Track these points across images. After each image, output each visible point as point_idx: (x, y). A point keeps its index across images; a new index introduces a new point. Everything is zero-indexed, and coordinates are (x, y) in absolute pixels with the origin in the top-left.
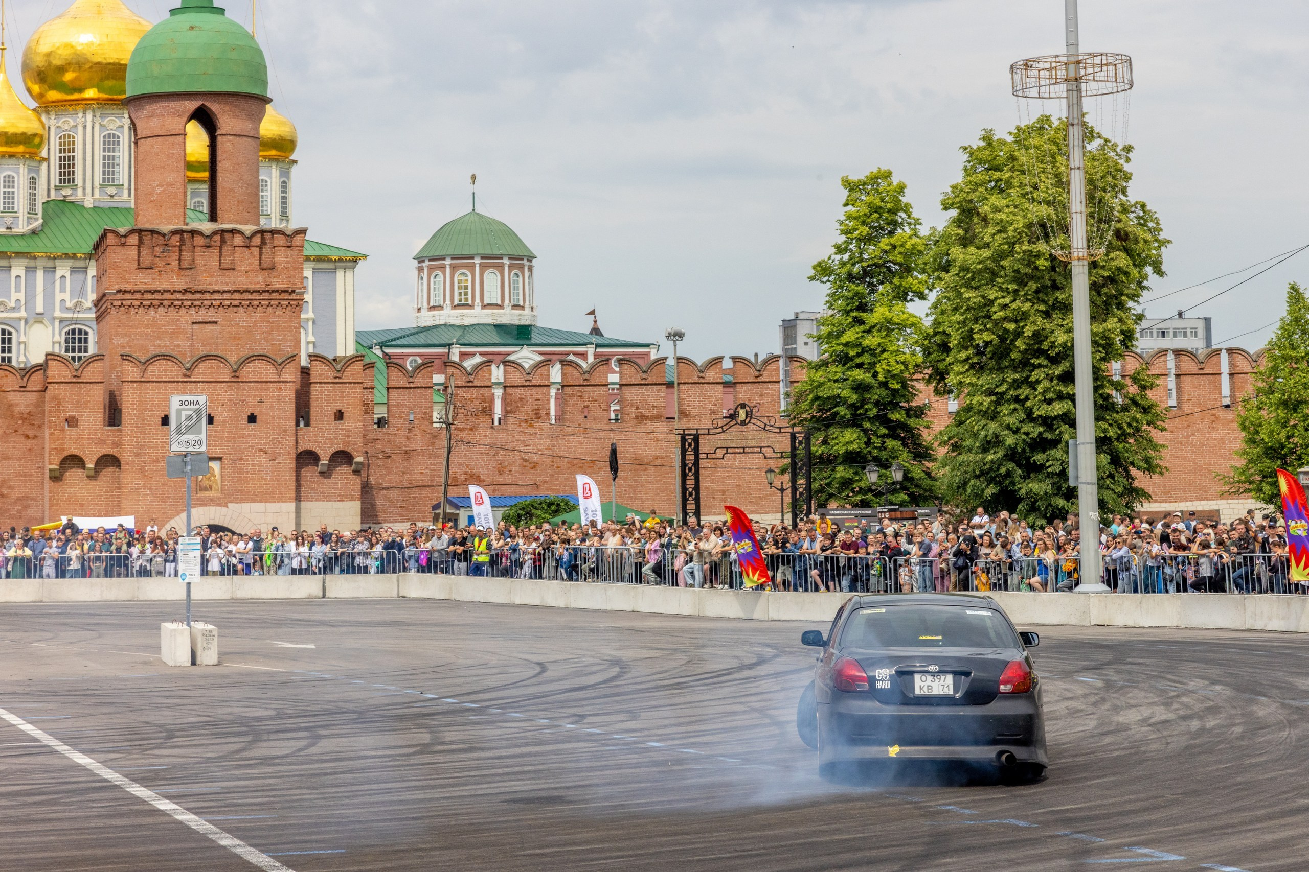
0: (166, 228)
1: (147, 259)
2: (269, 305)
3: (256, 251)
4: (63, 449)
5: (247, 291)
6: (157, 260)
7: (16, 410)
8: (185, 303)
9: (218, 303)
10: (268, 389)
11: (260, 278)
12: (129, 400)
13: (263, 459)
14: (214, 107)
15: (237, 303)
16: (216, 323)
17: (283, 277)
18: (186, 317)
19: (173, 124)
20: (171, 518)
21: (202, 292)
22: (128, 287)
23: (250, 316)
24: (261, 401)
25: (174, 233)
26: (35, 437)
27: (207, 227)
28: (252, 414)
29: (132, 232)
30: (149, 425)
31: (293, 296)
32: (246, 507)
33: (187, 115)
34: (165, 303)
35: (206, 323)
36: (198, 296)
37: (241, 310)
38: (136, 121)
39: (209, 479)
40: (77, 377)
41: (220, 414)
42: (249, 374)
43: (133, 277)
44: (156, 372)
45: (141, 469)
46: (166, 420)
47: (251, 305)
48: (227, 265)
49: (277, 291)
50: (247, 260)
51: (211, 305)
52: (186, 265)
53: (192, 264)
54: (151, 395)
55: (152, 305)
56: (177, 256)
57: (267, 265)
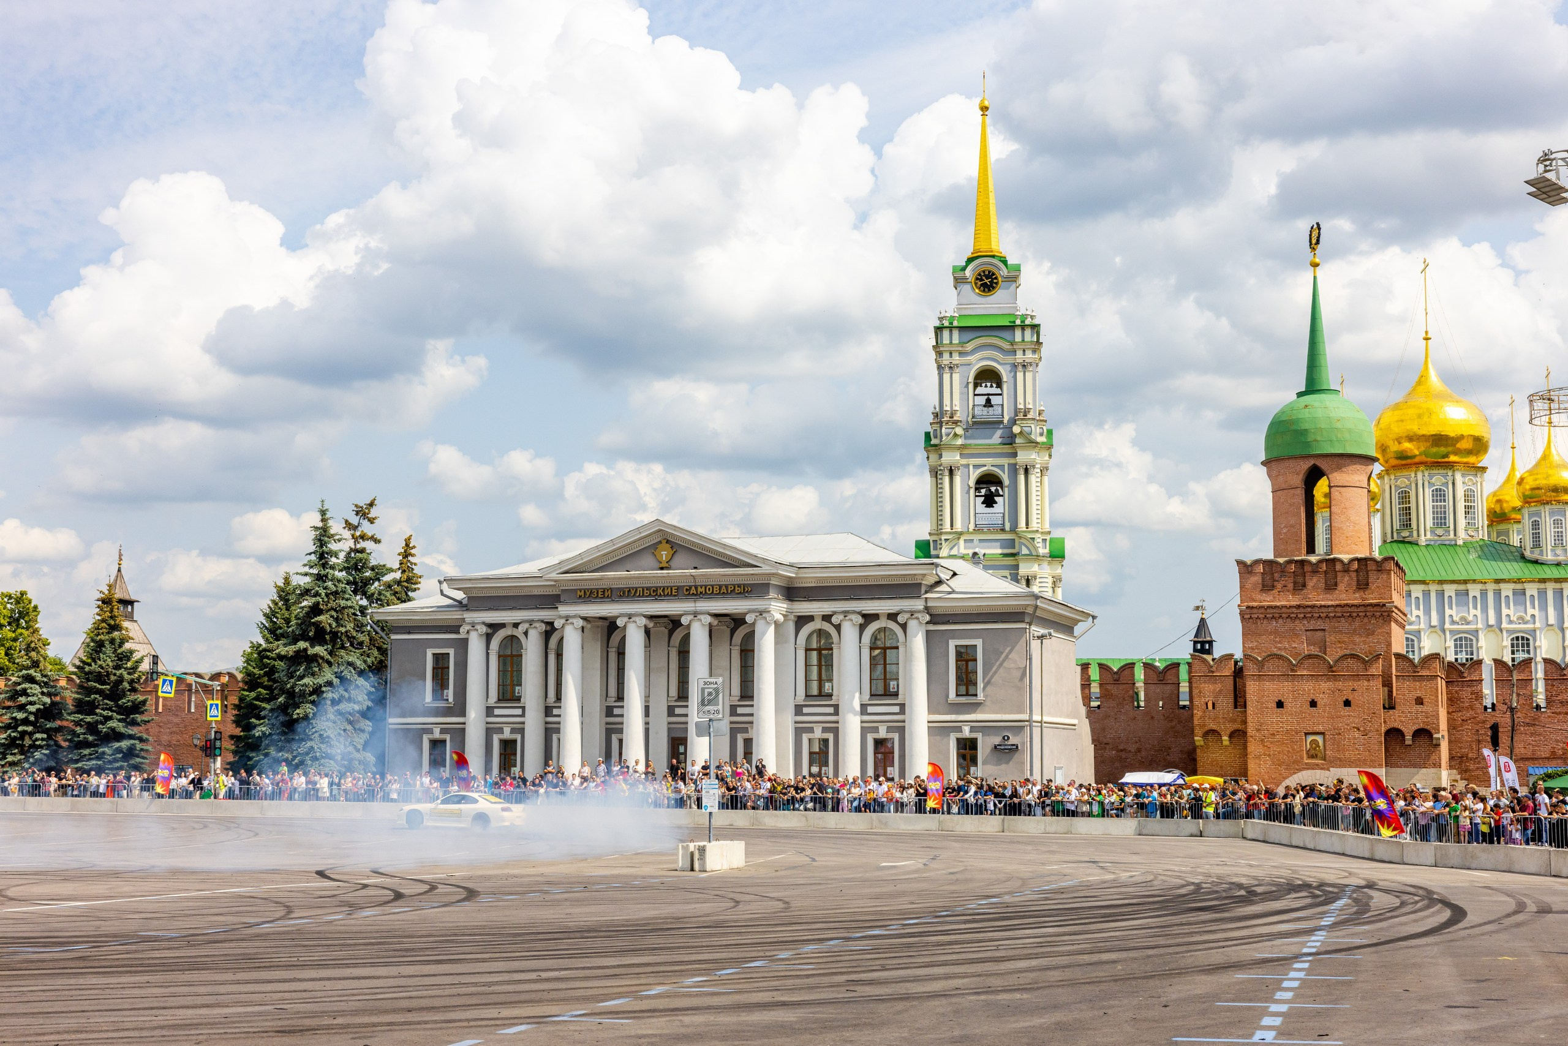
0: (1283, 560)
1: (1269, 583)
2: (1365, 616)
3: (1354, 575)
4: (1205, 725)
5: (1347, 605)
6: (1276, 583)
8: (1299, 615)
9: (1325, 615)
10: (1359, 680)
11: (1357, 595)
12: (1251, 689)
13: (1357, 734)
15: (1340, 615)
16: (1324, 630)
17: (1375, 594)
18: (1300, 626)
19: (1292, 480)
20: (1285, 778)
21: (1313, 607)
22: (1255, 604)
23: (1350, 624)
24: (1353, 690)
25: (1289, 562)
27: (1315, 558)
28: (1347, 700)
29: (1257, 563)
30: (1267, 708)
31: (1384, 609)
32: (1344, 771)
34: (1284, 615)
35: (1317, 630)
36: (1309, 610)
37: (1343, 620)
39: (1315, 749)
40: (1213, 672)
41: (1322, 700)
42: (1343, 669)
43: (1258, 597)
44: (1271, 668)
45: (1262, 741)
46: (1280, 704)
47: (1350, 616)
48: (1331, 587)
49: (1371, 605)
50: (1345, 582)
51: (1320, 617)
52: (1299, 587)
53: (1304, 585)
54: (1268, 685)
55: (1273, 617)
56: (1291, 580)
57: (1363, 585)
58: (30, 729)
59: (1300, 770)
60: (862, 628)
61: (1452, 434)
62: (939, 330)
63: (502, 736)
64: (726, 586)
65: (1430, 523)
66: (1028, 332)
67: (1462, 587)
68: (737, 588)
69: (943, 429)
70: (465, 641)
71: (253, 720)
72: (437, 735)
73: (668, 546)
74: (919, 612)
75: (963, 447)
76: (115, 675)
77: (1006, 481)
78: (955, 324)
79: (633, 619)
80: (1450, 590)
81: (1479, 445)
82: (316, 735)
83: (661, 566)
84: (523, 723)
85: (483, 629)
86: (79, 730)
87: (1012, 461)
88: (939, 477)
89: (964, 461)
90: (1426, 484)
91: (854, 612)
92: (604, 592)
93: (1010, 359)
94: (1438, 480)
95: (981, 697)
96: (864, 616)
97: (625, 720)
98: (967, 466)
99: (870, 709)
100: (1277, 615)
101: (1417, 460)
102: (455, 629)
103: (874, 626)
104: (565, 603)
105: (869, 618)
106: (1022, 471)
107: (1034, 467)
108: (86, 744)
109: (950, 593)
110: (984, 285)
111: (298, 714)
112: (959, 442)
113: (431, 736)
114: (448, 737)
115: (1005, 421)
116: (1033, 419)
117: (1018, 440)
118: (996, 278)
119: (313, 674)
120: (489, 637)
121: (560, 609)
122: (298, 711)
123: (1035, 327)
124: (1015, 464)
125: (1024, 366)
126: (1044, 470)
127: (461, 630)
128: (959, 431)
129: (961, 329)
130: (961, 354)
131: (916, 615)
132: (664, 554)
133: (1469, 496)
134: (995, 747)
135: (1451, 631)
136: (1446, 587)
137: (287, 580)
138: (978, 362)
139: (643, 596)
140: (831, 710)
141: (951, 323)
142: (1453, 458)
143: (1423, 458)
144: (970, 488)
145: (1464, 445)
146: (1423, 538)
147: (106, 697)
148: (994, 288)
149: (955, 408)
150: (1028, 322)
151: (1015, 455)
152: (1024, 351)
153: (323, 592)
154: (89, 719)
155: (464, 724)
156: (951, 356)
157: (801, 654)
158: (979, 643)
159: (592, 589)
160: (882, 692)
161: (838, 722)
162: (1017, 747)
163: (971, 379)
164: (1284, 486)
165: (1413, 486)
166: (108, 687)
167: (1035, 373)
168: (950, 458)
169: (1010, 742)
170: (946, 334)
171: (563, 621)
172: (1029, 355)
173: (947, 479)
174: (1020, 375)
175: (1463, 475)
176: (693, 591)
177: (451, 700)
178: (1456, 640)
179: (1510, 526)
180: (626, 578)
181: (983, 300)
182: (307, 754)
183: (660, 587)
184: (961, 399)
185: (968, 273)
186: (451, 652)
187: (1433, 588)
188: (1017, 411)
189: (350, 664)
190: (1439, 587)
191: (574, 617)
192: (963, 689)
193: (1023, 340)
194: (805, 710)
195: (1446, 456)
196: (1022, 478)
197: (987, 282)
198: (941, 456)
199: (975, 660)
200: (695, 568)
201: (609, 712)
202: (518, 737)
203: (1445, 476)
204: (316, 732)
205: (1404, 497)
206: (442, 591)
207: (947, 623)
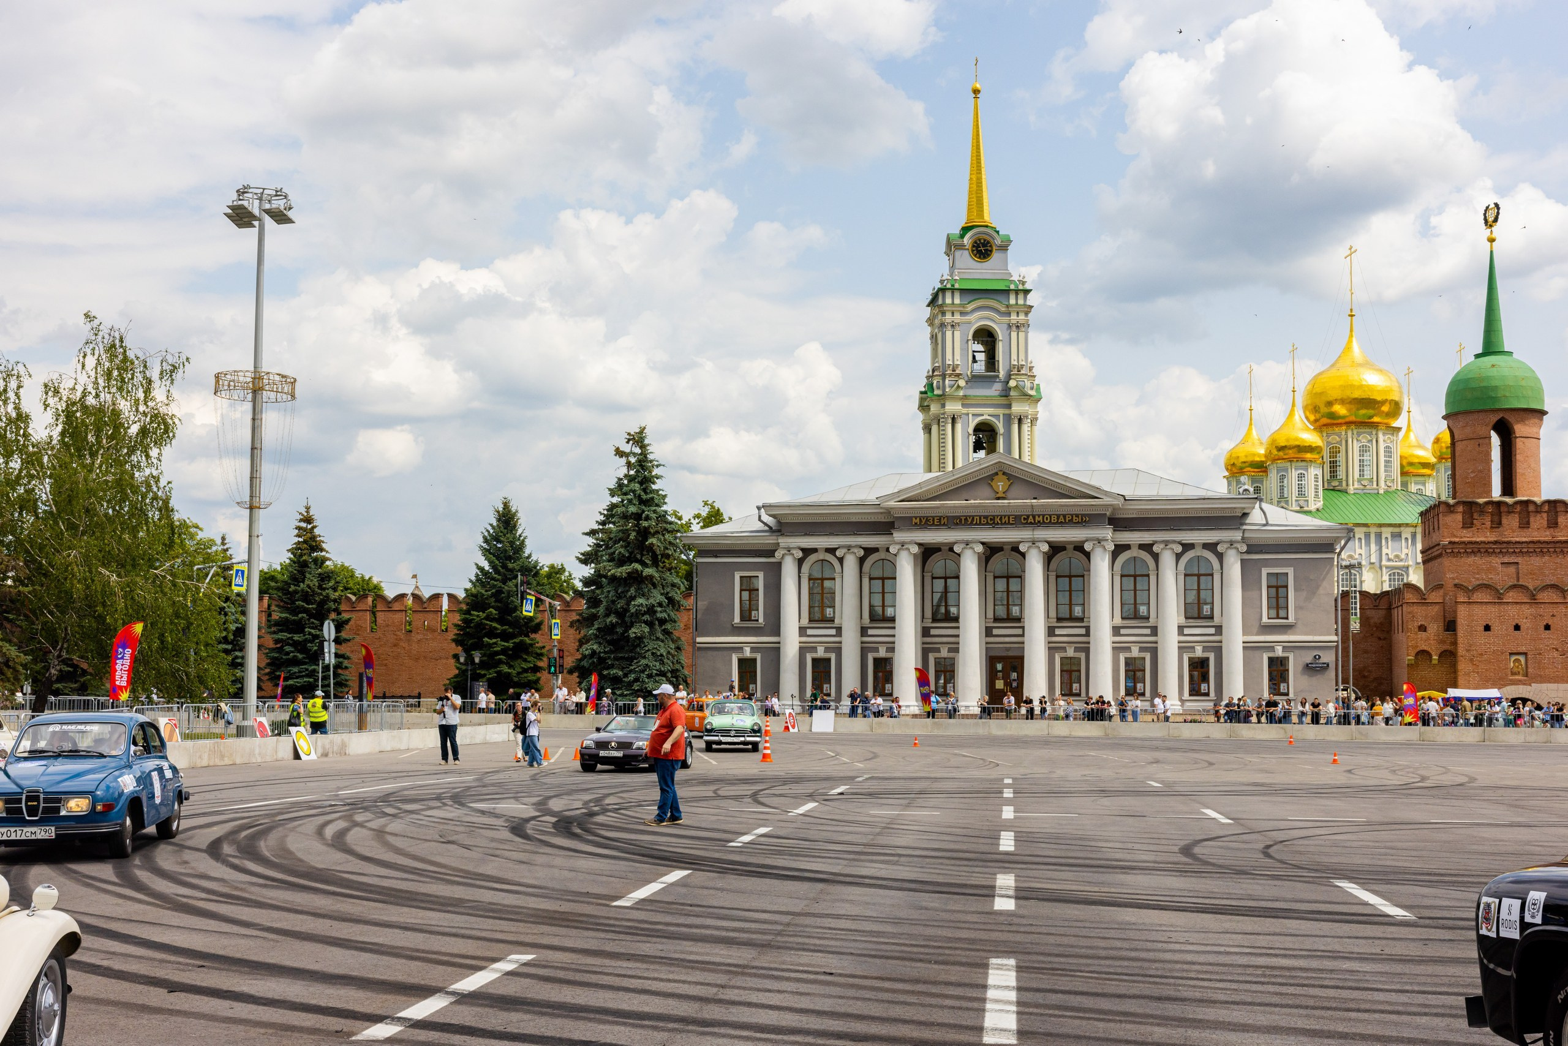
0: (1481, 501)
1: (1469, 521)
2: (1555, 551)
3: (1545, 515)
4: (1417, 646)
5: (1539, 542)
6: (1473, 522)
7: (1372, 621)
8: (1496, 550)
9: (1519, 550)
10: (1559, 607)
11: (1548, 533)
12: (1463, 615)
13: (1556, 654)
14: (1511, 418)
15: (1532, 550)
16: (1517, 563)
17: (1564, 532)
18: (1496, 561)
19: (1481, 431)
21: (1508, 543)
22: (1457, 540)
23: (1541, 559)
24: (1553, 616)
25: (1487, 503)
26: (1385, 639)
27: (1509, 500)
28: (1547, 624)
29: (1458, 503)
30: (1476, 631)
32: (1544, 686)
33: (1492, 424)
34: (1482, 550)
35: (1511, 563)
36: (1505, 545)
37: (1534, 554)
38: (1455, 431)
39: (1518, 667)
40: (1425, 599)
41: (1525, 624)
42: (1544, 596)
43: (1459, 533)
44: (1478, 596)
45: (1471, 660)
46: (1487, 628)
47: (1541, 551)
48: (1525, 525)
49: (1560, 542)
50: (1539, 521)
51: (1514, 552)
52: (1497, 524)
53: (1500, 523)
54: (1477, 610)
55: (1473, 552)
56: (1489, 518)
57: (1553, 524)
58: (229, 647)
59: (1505, 685)
60: (1178, 556)
61: (1379, 398)
62: (943, 290)
63: (815, 655)
64: (1064, 516)
65: (1357, 475)
66: (1021, 296)
67: (1397, 530)
68: (1074, 518)
69: (947, 382)
70: (779, 565)
71: (486, 639)
72: (747, 653)
73: (1005, 477)
74: (1238, 542)
75: (965, 397)
76: (321, 594)
77: (1000, 428)
78: (957, 286)
79: (971, 545)
80: (1386, 532)
81: (1396, 409)
82: (649, 653)
83: (998, 496)
84: (841, 643)
85: (800, 554)
86: (288, 648)
87: (1007, 411)
88: (941, 424)
89: (965, 411)
90: (1355, 441)
91: (1174, 542)
92: (940, 519)
93: (1005, 319)
94: (1364, 439)
95: (1291, 619)
96: (1183, 545)
97: (961, 640)
98: (968, 414)
99: (1186, 631)
100: (1476, 550)
101: (1347, 420)
102: (770, 553)
103: (1190, 554)
104: (900, 529)
105: (1187, 547)
106: (1016, 421)
107: (1027, 417)
108: (295, 662)
109: (1264, 525)
110: (979, 252)
111: (635, 633)
112: (961, 393)
113: (740, 656)
114: (759, 657)
115: (1001, 376)
116: (1026, 375)
117: (1012, 393)
118: (991, 246)
119: (643, 595)
120: (800, 562)
121: (894, 535)
122: (633, 630)
123: (1027, 292)
124: (1010, 415)
125: (1018, 327)
126: (1034, 421)
127: (776, 554)
128: (962, 383)
129: (963, 291)
130: (962, 314)
131: (1235, 545)
132: (1001, 485)
133: (1388, 451)
134: (1307, 665)
135: (1387, 567)
136: (1383, 529)
137: (506, 505)
138: (978, 320)
139: (980, 524)
140: (1148, 631)
141: (953, 285)
142: (1376, 419)
143: (1353, 418)
144: (969, 434)
145: (1385, 408)
146: (1351, 487)
147: (311, 616)
148: (989, 255)
149: (956, 363)
150: (1021, 287)
151: (1009, 406)
152: (1018, 313)
153: (654, 516)
154: (296, 637)
155: (779, 643)
156: (953, 316)
157: (1117, 579)
158: (1290, 571)
159: (927, 517)
160: (1196, 616)
161: (1156, 643)
162: (1328, 665)
163: (970, 337)
164: (1471, 436)
165: (1344, 442)
166: (314, 606)
167: (1027, 333)
168: (952, 407)
169: (1322, 661)
170: (948, 295)
171: (898, 547)
172: (1022, 317)
173: (949, 426)
174: (1014, 335)
175: (1384, 434)
176: (1031, 519)
177: (761, 620)
178: (1390, 575)
179: (1405, 479)
180: (967, 507)
181: (979, 265)
182: (643, 671)
183: (998, 516)
184: (961, 355)
185: (967, 240)
186: (761, 575)
187: (1373, 530)
188: (1011, 368)
189: (673, 585)
190: (1378, 530)
191: (910, 543)
192: (1273, 613)
193: (1017, 303)
194: (1123, 631)
195: (1371, 417)
196: (1015, 427)
197: (983, 249)
198: (943, 406)
199: (1286, 587)
200: (1035, 498)
201: (925, 632)
202: (833, 656)
203: (1370, 434)
204: (648, 650)
205: (1334, 452)
206: (760, 517)
207: (1261, 552)
